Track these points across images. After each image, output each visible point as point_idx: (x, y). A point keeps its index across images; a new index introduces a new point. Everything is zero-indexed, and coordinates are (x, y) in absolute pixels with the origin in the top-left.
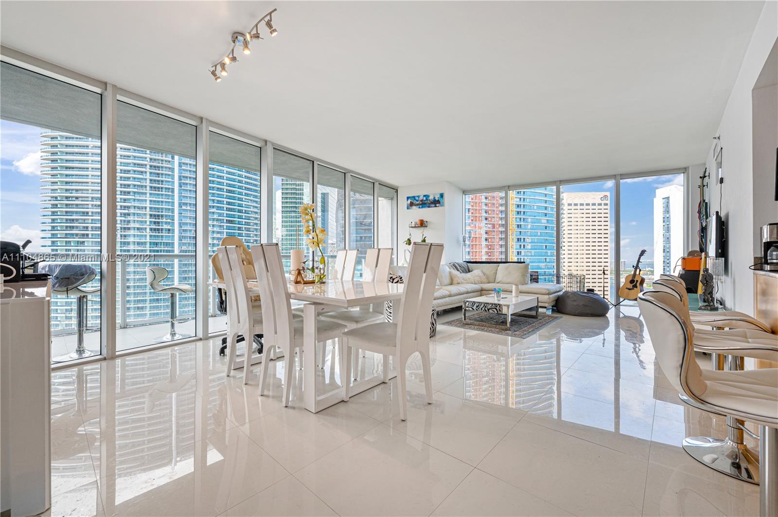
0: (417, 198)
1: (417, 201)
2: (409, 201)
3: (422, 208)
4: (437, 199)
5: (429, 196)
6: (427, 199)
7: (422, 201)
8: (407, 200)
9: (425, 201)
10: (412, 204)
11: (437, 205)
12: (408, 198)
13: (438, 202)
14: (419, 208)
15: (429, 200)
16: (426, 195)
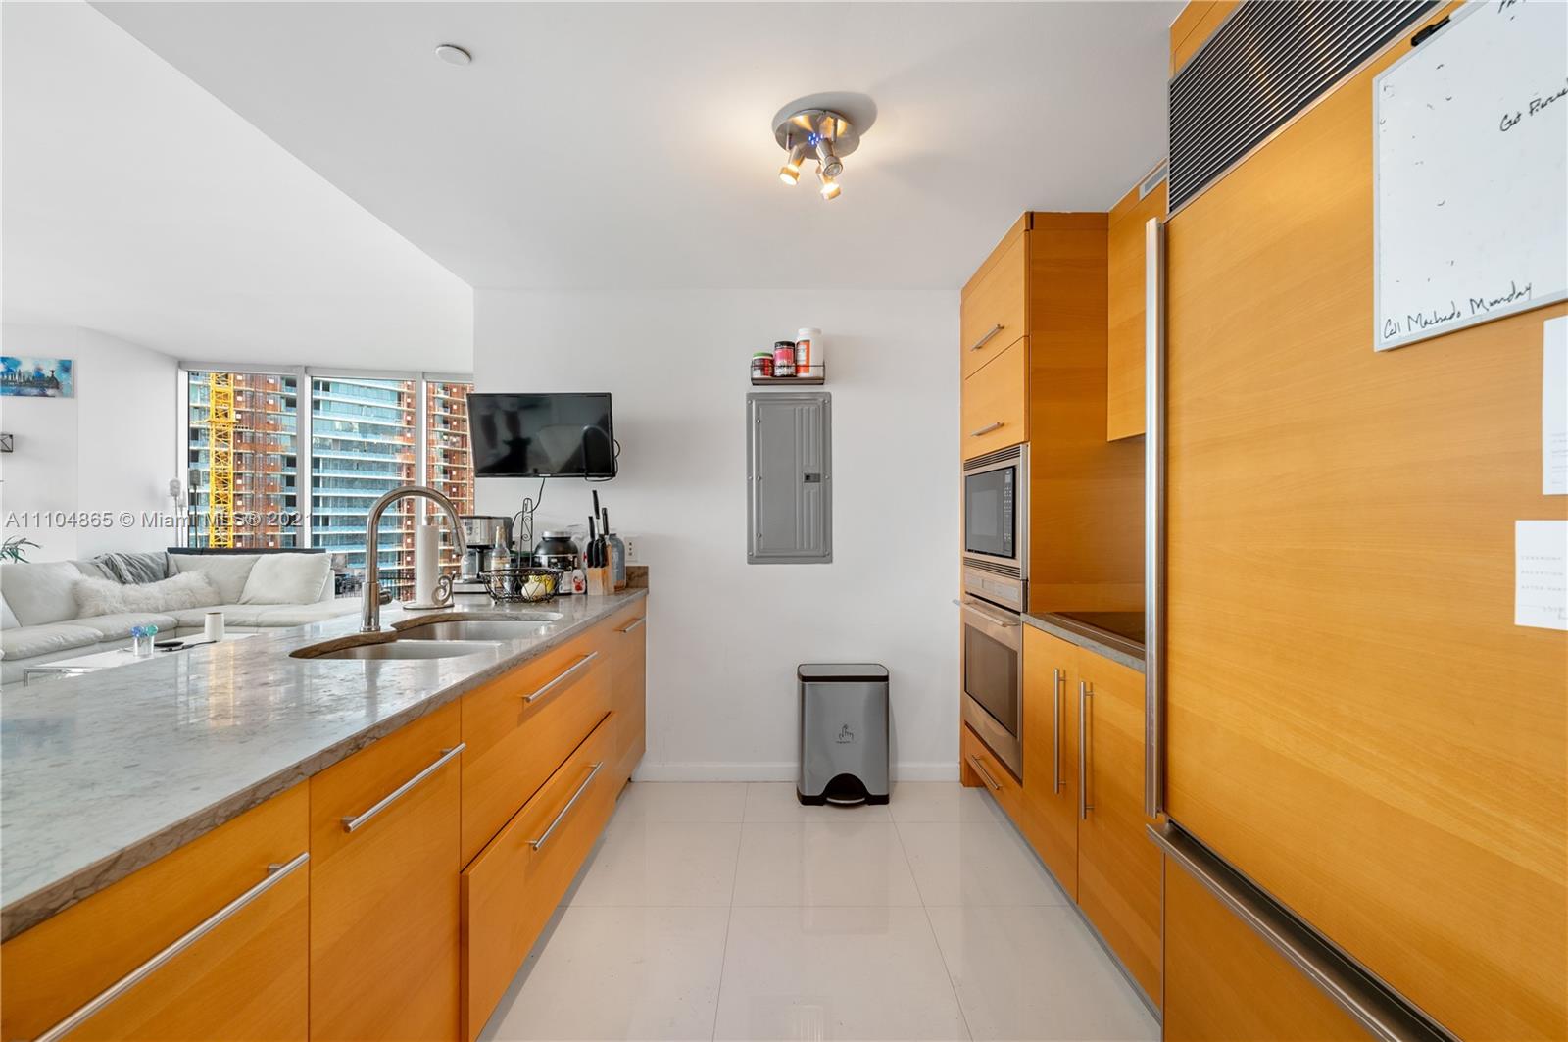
4: (48, 374)
5: (17, 363)
6: (9, 370)
11: (50, 392)
13: (54, 383)
15: (19, 375)
16: (7, 358)
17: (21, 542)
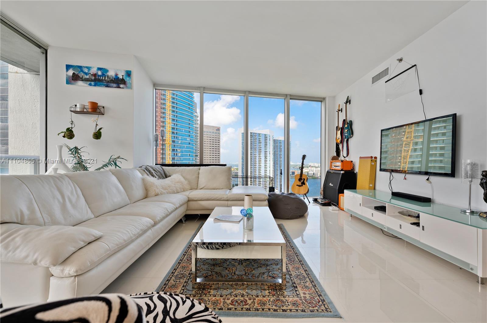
0: (86, 70)
1: (86, 74)
2: (71, 72)
3: (95, 85)
4: (121, 77)
5: (107, 71)
6: (103, 75)
7: (95, 75)
8: (67, 70)
9: (99, 76)
10: (75, 78)
11: (121, 86)
12: (68, 67)
13: (123, 81)
14: (90, 85)
15: (108, 77)
16: (103, 68)
17: (119, 157)
